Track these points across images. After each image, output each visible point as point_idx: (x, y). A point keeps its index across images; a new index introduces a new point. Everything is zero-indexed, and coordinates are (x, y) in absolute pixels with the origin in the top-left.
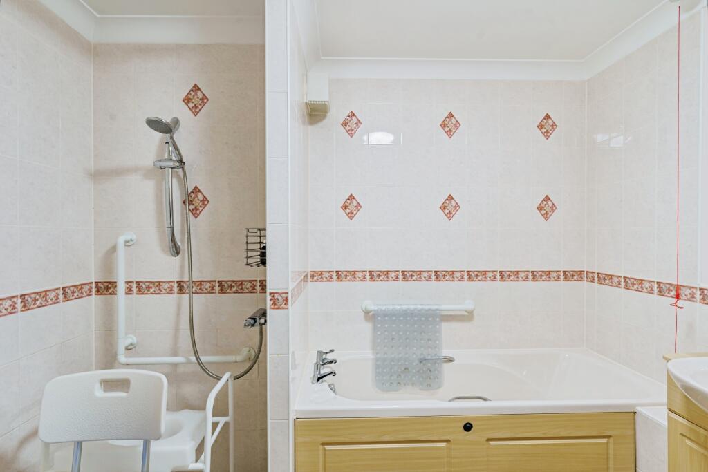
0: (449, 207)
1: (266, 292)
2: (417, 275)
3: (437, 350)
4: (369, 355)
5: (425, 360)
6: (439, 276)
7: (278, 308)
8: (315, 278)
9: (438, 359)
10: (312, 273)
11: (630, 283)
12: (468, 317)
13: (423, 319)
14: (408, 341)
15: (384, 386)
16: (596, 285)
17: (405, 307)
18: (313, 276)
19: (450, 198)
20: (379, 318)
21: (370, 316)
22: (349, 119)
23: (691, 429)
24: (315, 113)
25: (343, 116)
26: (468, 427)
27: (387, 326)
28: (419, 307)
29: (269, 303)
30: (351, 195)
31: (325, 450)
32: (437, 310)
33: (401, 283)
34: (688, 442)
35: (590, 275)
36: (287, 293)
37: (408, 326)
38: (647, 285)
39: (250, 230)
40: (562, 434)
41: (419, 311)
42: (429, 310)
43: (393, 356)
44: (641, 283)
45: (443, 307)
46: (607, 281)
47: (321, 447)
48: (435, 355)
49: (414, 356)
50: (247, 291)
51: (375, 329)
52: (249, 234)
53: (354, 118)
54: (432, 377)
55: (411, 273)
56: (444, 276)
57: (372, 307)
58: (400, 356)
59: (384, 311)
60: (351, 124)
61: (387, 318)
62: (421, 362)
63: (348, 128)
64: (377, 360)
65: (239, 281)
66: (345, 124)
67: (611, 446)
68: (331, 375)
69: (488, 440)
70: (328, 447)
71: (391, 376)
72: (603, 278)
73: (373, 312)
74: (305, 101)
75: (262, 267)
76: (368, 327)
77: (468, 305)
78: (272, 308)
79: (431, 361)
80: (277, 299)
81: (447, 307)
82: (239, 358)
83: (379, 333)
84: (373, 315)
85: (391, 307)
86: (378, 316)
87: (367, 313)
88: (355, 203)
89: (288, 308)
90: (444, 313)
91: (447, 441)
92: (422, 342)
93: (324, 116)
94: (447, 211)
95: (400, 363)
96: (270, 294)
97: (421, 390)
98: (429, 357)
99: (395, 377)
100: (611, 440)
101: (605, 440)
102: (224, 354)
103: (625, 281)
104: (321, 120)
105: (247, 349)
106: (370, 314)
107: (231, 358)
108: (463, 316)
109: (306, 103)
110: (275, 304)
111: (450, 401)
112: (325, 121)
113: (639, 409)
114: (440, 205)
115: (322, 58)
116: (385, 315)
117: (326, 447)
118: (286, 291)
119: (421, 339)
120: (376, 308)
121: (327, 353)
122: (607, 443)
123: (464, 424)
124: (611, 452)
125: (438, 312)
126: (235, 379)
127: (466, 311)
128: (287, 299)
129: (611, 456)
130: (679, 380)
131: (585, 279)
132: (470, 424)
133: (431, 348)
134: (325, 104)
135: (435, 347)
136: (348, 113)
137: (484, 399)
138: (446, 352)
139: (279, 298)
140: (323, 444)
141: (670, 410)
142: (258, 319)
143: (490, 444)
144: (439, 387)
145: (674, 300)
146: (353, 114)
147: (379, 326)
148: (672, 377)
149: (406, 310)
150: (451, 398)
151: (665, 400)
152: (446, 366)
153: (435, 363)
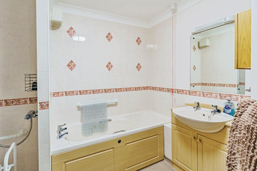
0: (109, 66)
1: (37, 103)
2: (98, 91)
3: (106, 117)
4: (80, 124)
5: (102, 122)
6: (106, 91)
7: (44, 109)
8: (55, 95)
9: (106, 121)
10: (54, 93)
11: (161, 89)
12: (116, 104)
13: (101, 107)
14: (95, 116)
15: (86, 134)
16: (152, 90)
17: (94, 103)
18: (54, 95)
19: (110, 63)
20: (84, 109)
21: (79, 108)
22: (70, 30)
23: (177, 127)
24: (55, 25)
25: (68, 28)
26: (119, 142)
27: (87, 111)
28: (99, 103)
29: (39, 107)
30: (71, 61)
31: (66, 164)
32: (106, 103)
33: (92, 95)
34: (176, 131)
35: (150, 88)
36: (48, 102)
37: (95, 110)
38: (165, 89)
39: (26, 75)
40: (147, 137)
41: (99, 104)
42: (103, 103)
43: (90, 122)
44: (163, 89)
45: (108, 102)
46: (155, 89)
47: (64, 164)
48: (105, 119)
49: (98, 121)
50: (22, 103)
51: (82, 113)
52: (26, 77)
53: (72, 30)
54: (104, 128)
55: (96, 90)
56: (108, 91)
57: (81, 105)
58: (92, 122)
59: (86, 106)
60: (71, 32)
61: (87, 108)
62: (100, 123)
63: (70, 33)
64: (83, 125)
65: (17, 99)
66: (68, 32)
67: (158, 137)
68: (66, 134)
69: (126, 144)
70: (67, 163)
71: (89, 130)
72: (154, 88)
73: (81, 107)
74: (51, 20)
75: (34, 92)
76: (79, 113)
77: (116, 100)
78: (40, 109)
79: (104, 122)
80: (43, 105)
81: (109, 102)
82: (18, 135)
83: (84, 114)
84: (81, 108)
85: (89, 104)
86: (84, 108)
87: (78, 107)
88: (73, 64)
89: (49, 108)
90: (108, 104)
91: (113, 148)
92: (101, 115)
93: (59, 28)
94: (108, 68)
95: (92, 125)
96: (40, 103)
97: (101, 133)
98: (103, 120)
99: (91, 130)
100: (158, 135)
101: (157, 136)
102: (8, 135)
103: (160, 89)
104: (57, 29)
105: (23, 130)
106: (80, 107)
107: (15, 136)
108: (114, 104)
109: (52, 21)
110: (42, 107)
111: (113, 134)
112: (59, 29)
113: (165, 125)
114: (106, 65)
115: (58, 3)
116: (86, 107)
117: (66, 163)
118: (48, 101)
119: (100, 115)
120: (83, 105)
121: (62, 126)
122: (157, 137)
123: (118, 141)
124: (158, 139)
125: (106, 104)
126: (17, 145)
127: (115, 103)
128: (48, 105)
129: (158, 140)
130: (175, 114)
131: (149, 89)
132: (120, 140)
133: (104, 117)
134: (61, 23)
135: (105, 117)
136: (70, 27)
137: (124, 131)
138: (109, 118)
139: (44, 104)
140: (65, 163)
141: (172, 123)
142: (32, 115)
143: (126, 145)
144: (107, 131)
145: (172, 93)
146: (72, 28)
147: (84, 112)
148: (174, 114)
149: (95, 104)
150: (113, 133)
151: (171, 121)
152: (109, 123)
153: (105, 122)
